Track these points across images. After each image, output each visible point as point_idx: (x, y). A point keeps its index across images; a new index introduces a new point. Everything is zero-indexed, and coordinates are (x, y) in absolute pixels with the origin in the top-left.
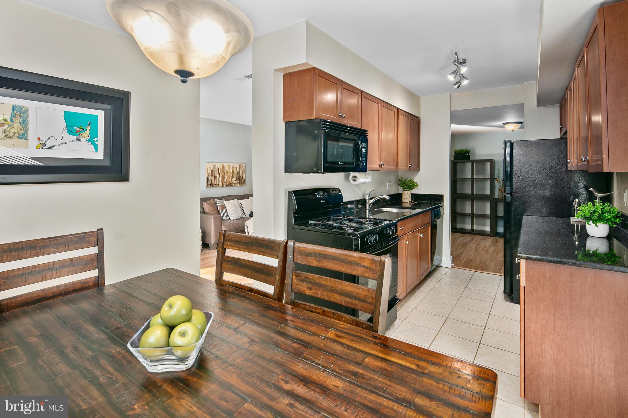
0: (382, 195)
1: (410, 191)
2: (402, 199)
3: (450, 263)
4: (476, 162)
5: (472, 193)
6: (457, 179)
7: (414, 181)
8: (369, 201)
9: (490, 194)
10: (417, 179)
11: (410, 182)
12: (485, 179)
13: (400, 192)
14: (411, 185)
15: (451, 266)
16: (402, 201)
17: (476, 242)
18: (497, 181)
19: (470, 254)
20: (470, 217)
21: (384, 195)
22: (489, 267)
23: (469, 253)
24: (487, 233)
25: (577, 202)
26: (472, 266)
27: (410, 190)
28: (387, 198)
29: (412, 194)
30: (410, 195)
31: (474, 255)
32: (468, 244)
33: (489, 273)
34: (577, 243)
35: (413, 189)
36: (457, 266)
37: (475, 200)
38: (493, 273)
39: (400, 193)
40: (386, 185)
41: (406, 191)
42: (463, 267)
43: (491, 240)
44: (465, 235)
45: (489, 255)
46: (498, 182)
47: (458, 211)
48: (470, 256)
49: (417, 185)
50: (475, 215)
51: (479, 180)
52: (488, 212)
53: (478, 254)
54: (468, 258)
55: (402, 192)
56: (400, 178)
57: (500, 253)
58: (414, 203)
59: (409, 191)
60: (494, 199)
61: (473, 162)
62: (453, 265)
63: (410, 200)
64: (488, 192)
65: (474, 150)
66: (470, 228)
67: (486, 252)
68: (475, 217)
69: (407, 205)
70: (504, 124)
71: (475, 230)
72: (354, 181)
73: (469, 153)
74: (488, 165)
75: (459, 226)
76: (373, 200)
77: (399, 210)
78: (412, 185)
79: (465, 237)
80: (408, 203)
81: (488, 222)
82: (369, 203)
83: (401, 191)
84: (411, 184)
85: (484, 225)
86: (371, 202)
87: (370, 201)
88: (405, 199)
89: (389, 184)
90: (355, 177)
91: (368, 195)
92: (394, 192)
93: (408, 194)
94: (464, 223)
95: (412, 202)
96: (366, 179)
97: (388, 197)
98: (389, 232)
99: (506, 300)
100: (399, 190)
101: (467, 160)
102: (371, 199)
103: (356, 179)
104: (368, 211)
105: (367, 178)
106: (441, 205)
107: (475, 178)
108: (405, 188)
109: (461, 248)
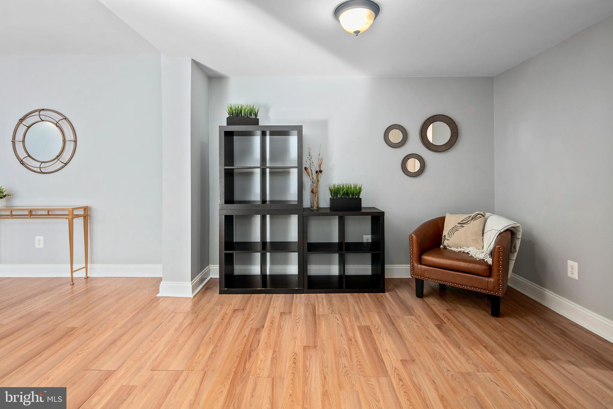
4: (269, 132)
5: (264, 201)
6: (235, 171)
9: (297, 200)
12: (286, 170)
18: (308, 173)
20: (260, 249)
24: (291, 282)
37: (267, 214)
46: (309, 176)
47: (237, 239)
50: (268, 245)
51: (275, 172)
52: (293, 238)
60: (304, 209)
61: (264, 131)
64: (293, 197)
66: (260, 273)
68: (268, 249)
71: (268, 277)
73: (256, 115)
74: (293, 140)
75: (239, 269)
81: (294, 257)
85: (286, 262)
94: (249, 262)
107: (267, 167)
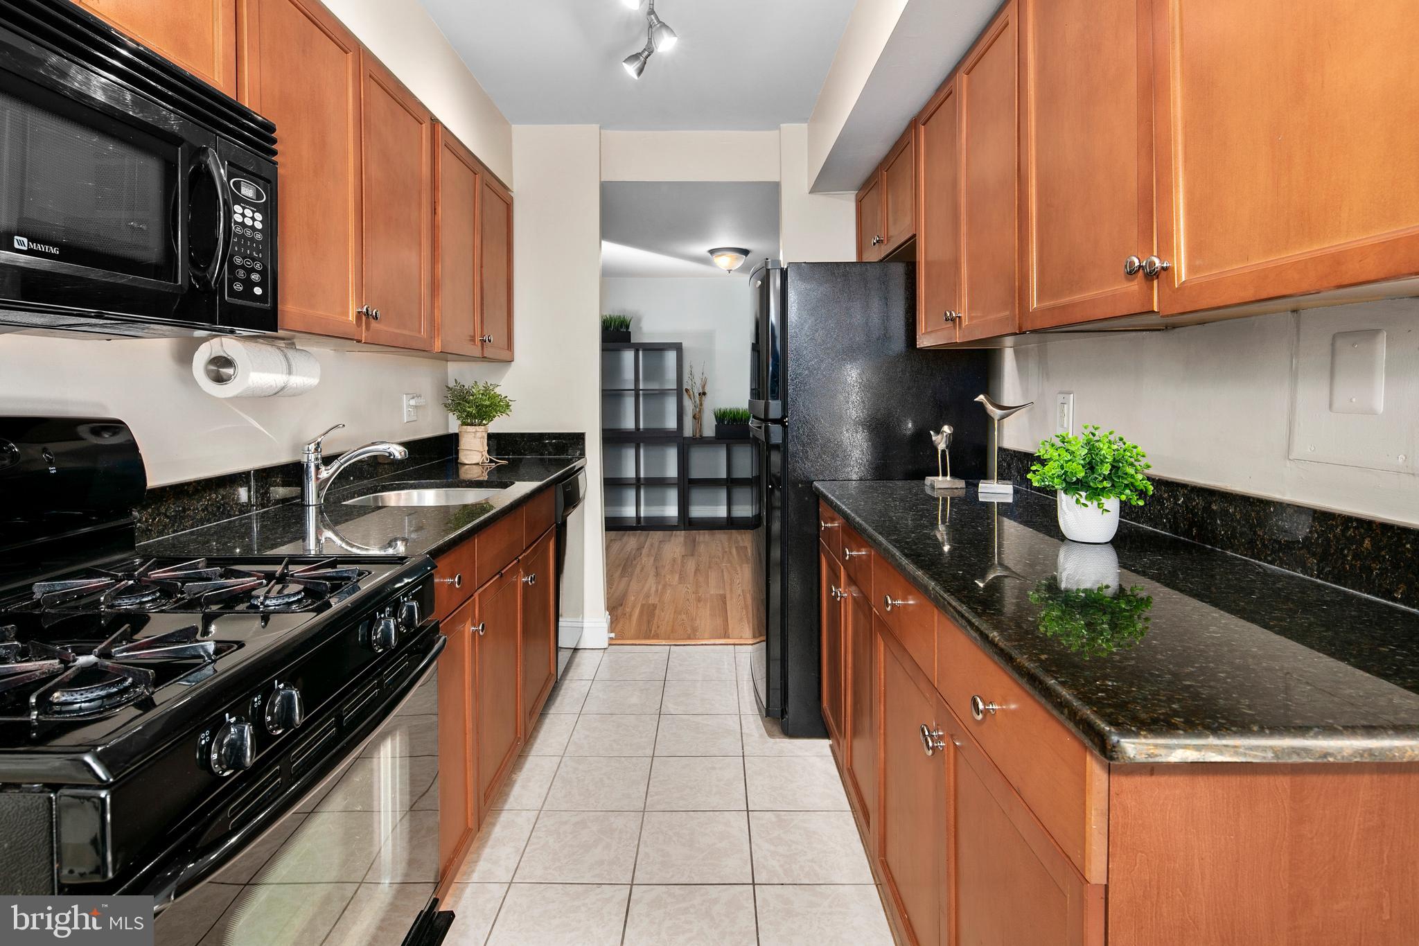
0: (373, 444)
1: (484, 425)
2: (457, 452)
3: (607, 632)
4: (644, 350)
5: (638, 428)
7: (498, 391)
8: (317, 468)
9: (676, 427)
10: (507, 384)
11: (482, 394)
12: (663, 393)
13: (451, 431)
14: (487, 406)
15: (607, 640)
16: (458, 458)
17: (652, 551)
18: (689, 396)
19: (646, 589)
20: (635, 486)
21: (383, 443)
22: (698, 622)
23: (644, 587)
24: (670, 524)
25: (946, 436)
26: (658, 627)
27: (484, 422)
28: (398, 452)
29: (491, 437)
30: (483, 438)
31: (657, 591)
32: (635, 559)
33: (704, 643)
34: (946, 548)
35: (495, 419)
36: (623, 639)
37: (642, 444)
38: (712, 641)
39: (452, 434)
40: (401, 408)
41: (472, 424)
42: (638, 638)
43: (682, 539)
44: (624, 535)
45: (688, 586)
46: (690, 398)
48: (647, 596)
49: (508, 406)
50: (642, 481)
51: (650, 394)
52: (672, 471)
53: (664, 587)
54: (644, 603)
55: (457, 432)
56: (452, 384)
57: (710, 573)
58: (496, 463)
59: (479, 425)
60: (685, 438)
61: (637, 348)
62: (613, 635)
63: (486, 454)
64: (672, 424)
65: (639, 320)
66: (635, 515)
67: (680, 578)
68: (642, 486)
69: (475, 474)
70: (712, 252)
71: (642, 519)
72: (219, 379)
73: (627, 327)
74: (671, 357)
76: (335, 465)
77: (447, 496)
78: (490, 406)
79: (625, 538)
80: (478, 464)
81: (673, 495)
82: (317, 479)
83: (454, 425)
84: (487, 403)
85: (663, 502)
86: (325, 473)
87: (323, 468)
88: (469, 452)
89: (412, 402)
90: (224, 362)
91: (312, 447)
92: (428, 429)
93: (479, 435)
94: (624, 502)
95: (491, 461)
96: (290, 373)
97: (401, 448)
98: (386, 633)
99: (771, 735)
100: (447, 427)
101: (625, 344)
102: (328, 461)
103: (230, 371)
104: (312, 513)
105: (294, 368)
106: (578, 464)
107: (641, 390)
108: (469, 415)
109: (622, 576)
